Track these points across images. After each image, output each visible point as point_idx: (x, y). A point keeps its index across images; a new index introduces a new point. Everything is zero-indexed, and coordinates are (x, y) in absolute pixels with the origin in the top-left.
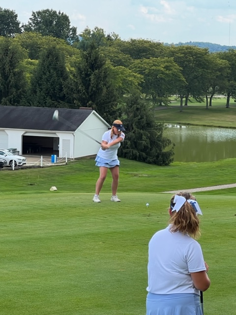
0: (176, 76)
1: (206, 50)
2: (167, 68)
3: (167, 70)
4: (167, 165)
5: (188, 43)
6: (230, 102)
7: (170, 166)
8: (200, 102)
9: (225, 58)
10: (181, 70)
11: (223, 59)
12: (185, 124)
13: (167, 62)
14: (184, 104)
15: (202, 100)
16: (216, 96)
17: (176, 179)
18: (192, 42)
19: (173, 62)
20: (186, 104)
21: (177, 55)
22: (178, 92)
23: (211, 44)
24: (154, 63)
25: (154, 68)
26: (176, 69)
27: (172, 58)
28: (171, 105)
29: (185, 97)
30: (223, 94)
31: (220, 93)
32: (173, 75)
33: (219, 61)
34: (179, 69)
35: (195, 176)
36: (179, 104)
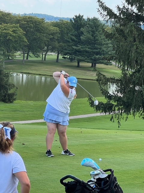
0: (21, 38)
1: (43, 19)
2: (14, 31)
3: (14, 33)
4: (11, 102)
5: (30, 14)
6: (59, 58)
7: (14, 103)
8: (37, 57)
9: (56, 26)
10: (24, 34)
11: (55, 26)
12: (26, 73)
13: (15, 27)
14: (25, 59)
15: (39, 56)
16: (49, 53)
17: (17, 113)
18: (34, 13)
19: (19, 27)
20: (27, 59)
21: (22, 22)
22: (21, 50)
23: (47, 15)
24: (5, 27)
25: (5, 31)
26: (20, 32)
27: (18, 25)
28: (16, 59)
29: (27, 53)
30: (54, 52)
31: (52, 51)
32: (19, 37)
33: (52, 28)
34: (23, 33)
35: (32, 111)
36: (22, 59)
